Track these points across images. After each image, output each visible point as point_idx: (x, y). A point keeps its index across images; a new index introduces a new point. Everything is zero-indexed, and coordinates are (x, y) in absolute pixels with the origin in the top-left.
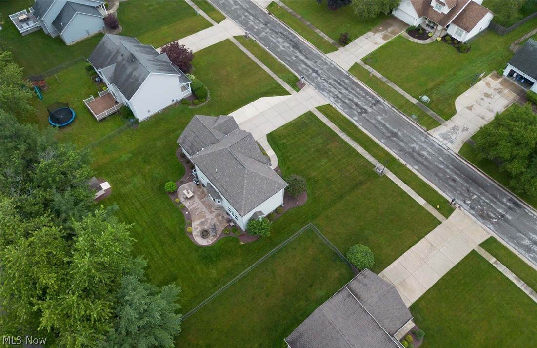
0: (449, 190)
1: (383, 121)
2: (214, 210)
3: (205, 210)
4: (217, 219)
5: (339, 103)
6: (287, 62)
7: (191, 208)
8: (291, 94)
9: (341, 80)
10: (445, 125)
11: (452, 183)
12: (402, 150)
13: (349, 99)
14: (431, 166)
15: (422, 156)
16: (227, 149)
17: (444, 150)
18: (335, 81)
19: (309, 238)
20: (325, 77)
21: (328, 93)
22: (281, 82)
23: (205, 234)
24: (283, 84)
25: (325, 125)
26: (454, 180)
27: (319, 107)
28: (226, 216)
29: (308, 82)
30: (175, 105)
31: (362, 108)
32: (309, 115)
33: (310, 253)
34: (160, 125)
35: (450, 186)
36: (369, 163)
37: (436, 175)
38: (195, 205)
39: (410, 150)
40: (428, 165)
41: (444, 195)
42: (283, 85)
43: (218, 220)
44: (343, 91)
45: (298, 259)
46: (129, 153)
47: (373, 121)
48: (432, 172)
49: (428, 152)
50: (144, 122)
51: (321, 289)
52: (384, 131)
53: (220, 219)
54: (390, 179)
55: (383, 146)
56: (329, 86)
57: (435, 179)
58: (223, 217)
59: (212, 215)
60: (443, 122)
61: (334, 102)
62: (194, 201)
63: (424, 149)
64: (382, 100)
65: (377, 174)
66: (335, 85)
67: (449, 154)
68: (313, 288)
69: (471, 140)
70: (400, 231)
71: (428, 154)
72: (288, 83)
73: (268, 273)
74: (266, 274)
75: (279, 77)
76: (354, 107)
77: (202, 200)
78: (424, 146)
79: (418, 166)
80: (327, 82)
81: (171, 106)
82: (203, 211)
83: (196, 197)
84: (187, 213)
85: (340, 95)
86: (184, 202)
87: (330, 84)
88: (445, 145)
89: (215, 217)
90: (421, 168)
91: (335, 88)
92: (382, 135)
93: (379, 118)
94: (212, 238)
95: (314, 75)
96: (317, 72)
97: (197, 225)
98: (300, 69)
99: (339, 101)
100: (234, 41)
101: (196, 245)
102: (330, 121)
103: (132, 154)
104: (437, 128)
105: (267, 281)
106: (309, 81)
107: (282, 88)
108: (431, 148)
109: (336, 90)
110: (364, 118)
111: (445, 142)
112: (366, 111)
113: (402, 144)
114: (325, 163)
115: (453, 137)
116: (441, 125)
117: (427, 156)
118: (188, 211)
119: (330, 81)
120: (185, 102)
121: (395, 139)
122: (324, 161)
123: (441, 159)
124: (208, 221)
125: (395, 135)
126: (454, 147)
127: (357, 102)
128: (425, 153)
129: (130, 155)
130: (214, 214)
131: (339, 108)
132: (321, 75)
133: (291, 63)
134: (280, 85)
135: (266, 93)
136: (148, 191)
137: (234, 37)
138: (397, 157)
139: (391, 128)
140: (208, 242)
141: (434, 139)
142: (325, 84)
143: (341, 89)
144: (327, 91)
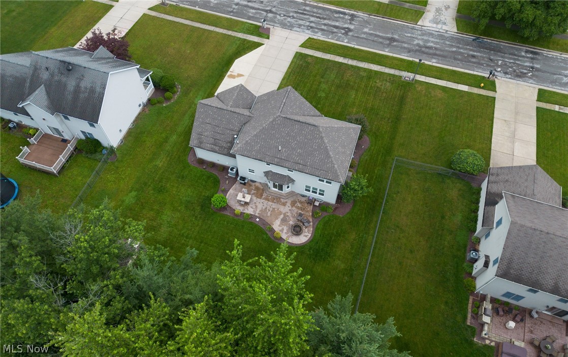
0: (476, 67)
1: (372, 32)
2: (285, 201)
3: (274, 206)
4: (296, 207)
5: (317, 32)
6: (232, 14)
7: (258, 212)
8: (263, 44)
9: (301, 10)
10: (428, 11)
11: (474, 60)
12: (409, 51)
13: (325, 25)
14: (445, 54)
15: (430, 48)
16: (279, 116)
17: (443, 34)
18: (296, 12)
19: (402, 174)
20: (282, 13)
21: (299, 28)
22: (244, 36)
23: (297, 230)
24: (247, 37)
25: (323, 59)
26: (473, 56)
27: (302, 44)
28: (303, 199)
29: (270, 25)
30: (143, 110)
31: (344, 28)
32: (299, 56)
33: (416, 187)
34: (145, 142)
35: (474, 63)
36: (394, 76)
37: (455, 59)
38: (260, 206)
39: (417, 48)
40: (442, 53)
41: (475, 73)
42: (247, 38)
43: (298, 208)
44: (312, 19)
45: (410, 200)
46: (131, 191)
47: (363, 36)
48: (450, 58)
49: (432, 42)
50: (119, 147)
51: (454, 215)
52: (381, 40)
53: (299, 205)
54: (423, 82)
55: (391, 55)
56: (295, 20)
57: (458, 63)
58: (301, 202)
59: (287, 206)
60: (425, 9)
61: (313, 34)
62: (255, 203)
63: (428, 41)
64: (355, 13)
65: (408, 83)
66: (300, 17)
67: (451, 35)
68: (447, 217)
69: (459, 14)
70: (472, 123)
71: (434, 44)
72: (252, 34)
73: (392, 230)
74: (392, 232)
75: (236, 32)
76: (335, 30)
77: (263, 197)
78: (425, 38)
79: (435, 59)
80: (290, 17)
81: (139, 114)
82: (274, 209)
83: (254, 198)
84: (258, 220)
85: (312, 25)
86: (244, 210)
87: (293, 17)
88: (441, 29)
89: (292, 206)
90: (438, 59)
91: (302, 20)
92: (382, 46)
93: (366, 30)
94: (306, 230)
95: (270, 15)
96: (271, 11)
97: (279, 226)
98: (251, 14)
99: (316, 30)
100: (153, 13)
101: (296, 247)
102: (324, 54)
103: (135, 191)
104: (423, 17)
105: (399, 238)
106: (270, 23)
107: (249, 42)
108: (432, 38)
109: (304, 22)
110: (353, 36)
111: (439, 26)
112: (350, 30)
113: (406, 45)
114: (356, 95)
115: (443, 18)
116: (424, 12)
117: (435, 46)
118: (257, 217)
119: (291, 14)
120: (156, 101)
121: (395, 43)
122: (353, 94)
123: (448, 43)
124: (288, 214)
125: (392, 40)
126: (450, 27)
127: (334, 24)
128: (432, 44)
129: (134, 193)
130: (288, 204)
131: (320, 37)
132: (278, 13)
133: (236, 12)
134: (245, 40)
135: (237, 54)
136: (191, 221)
137: (149, 9)
138: (411, 59)
139: (384, 35)
140: (306, 236)
141: (428, 28)
142: (289, 19)
143: (309, 19)
144: (297, 26)
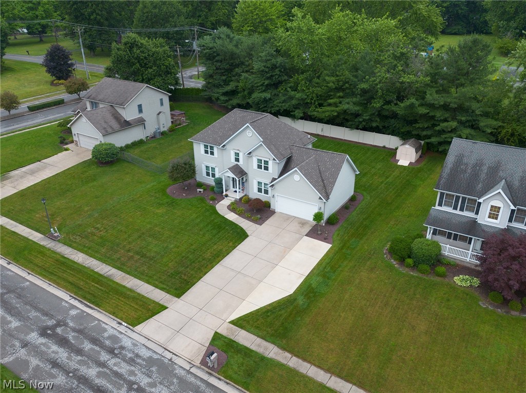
8: (232, 322)
13: (79, 352)
21: (137, 356)
22: (266, 349)
24: (259, 346)
29: (196, 376)
42: (259, 340)
44: (92, 372)
56: (132, 378)
61: (120, 336)
76: (71, 336)
85: (104, 356)
91: (117, 374)
99: (107, 343)
106: (193, 379)
109: (115, 368)
127: (61, 350)
131: (109, 324)
143: (99, 375)
144: (139, 361)
